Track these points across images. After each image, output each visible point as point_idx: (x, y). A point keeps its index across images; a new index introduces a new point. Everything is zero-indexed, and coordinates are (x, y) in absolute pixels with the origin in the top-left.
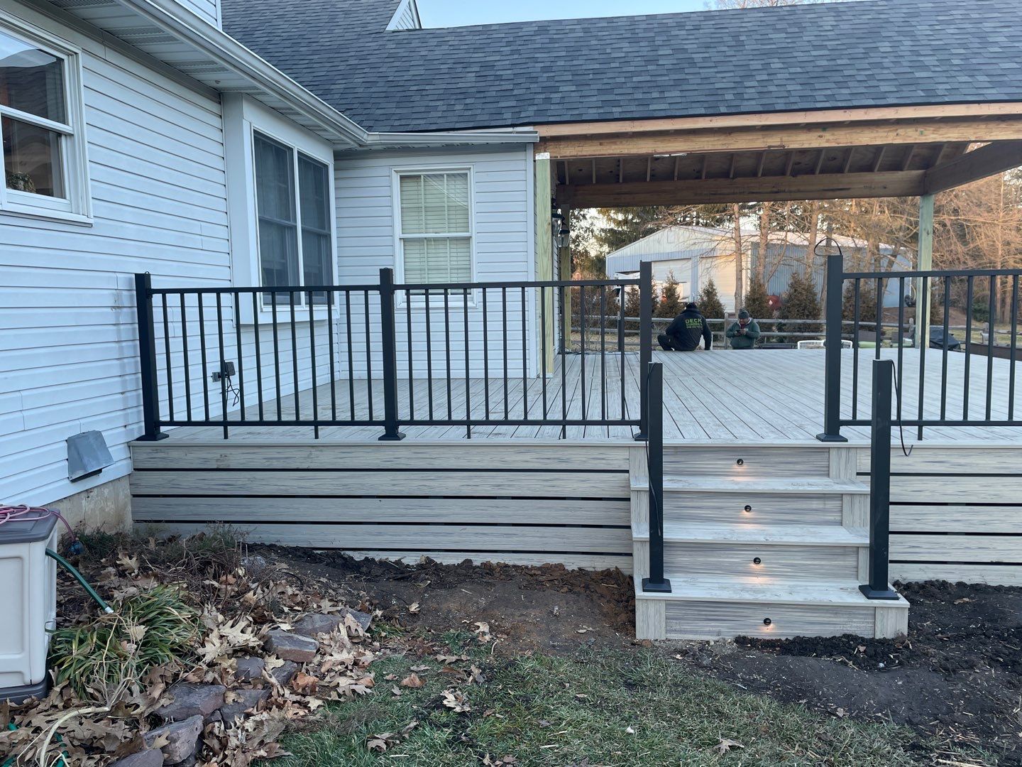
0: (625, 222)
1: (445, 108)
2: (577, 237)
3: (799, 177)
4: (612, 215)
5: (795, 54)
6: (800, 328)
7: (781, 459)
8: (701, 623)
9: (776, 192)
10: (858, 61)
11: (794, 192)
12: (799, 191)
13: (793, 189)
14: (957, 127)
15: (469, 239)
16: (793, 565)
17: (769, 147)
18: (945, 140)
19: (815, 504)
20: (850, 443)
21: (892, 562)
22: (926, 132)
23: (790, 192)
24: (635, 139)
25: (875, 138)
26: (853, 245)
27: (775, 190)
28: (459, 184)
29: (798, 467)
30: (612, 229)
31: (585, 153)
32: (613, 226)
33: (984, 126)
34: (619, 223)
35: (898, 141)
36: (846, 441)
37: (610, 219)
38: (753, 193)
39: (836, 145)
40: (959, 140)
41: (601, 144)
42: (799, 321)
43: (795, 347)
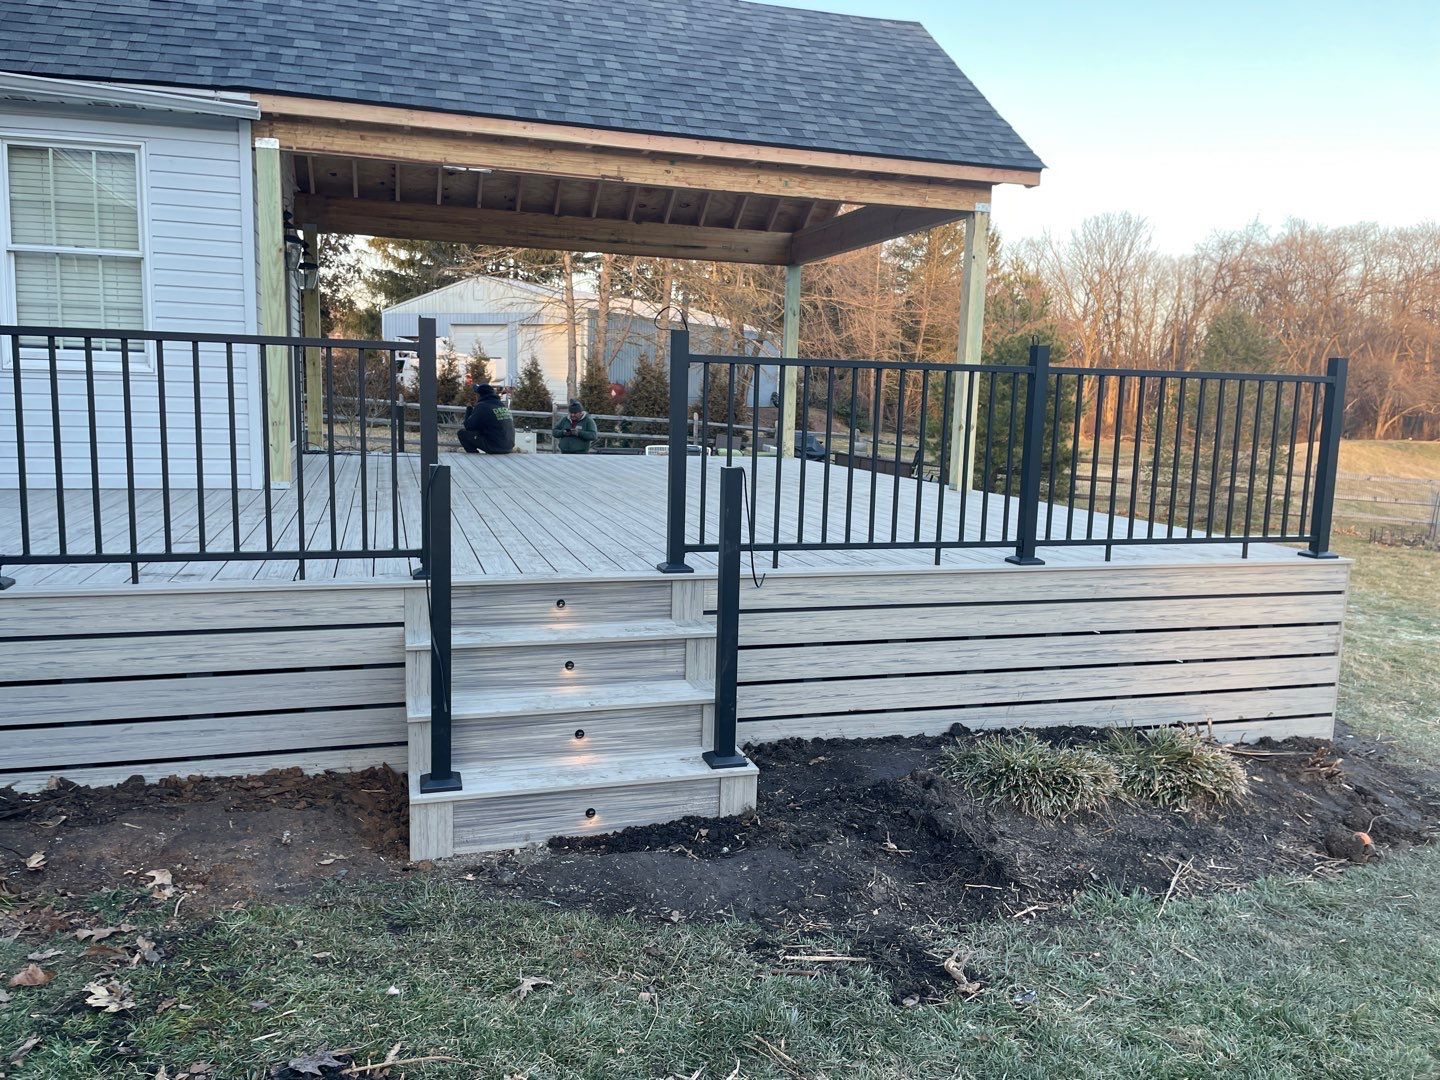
0: (411, 263)
1: (93, 43)
2: (335, 278)
3: (645, 225)
4: (390, 250)
5: (637, 54)
6: (648, 429)
7: (615, 598)
8: (503, 827)
9: (616, 242)
10: (715, 78)
11: (638, 244)
12: (644, 243)
13: (636, 240)
14: (826, 181)
15: (138, 261)
16: (624, 736)
17: (604, 176)
18: (812, 196)
19: (654, 654)
20: (697, 574)
21: (741, 720)
22: (791, 184)
23: (634, 243)
24: (415, 139)
25: (733, 182)
26: (713, 324)
27: (613, 238)
28: (119, 170)
29: (634, 607)
30: (390, 272)
31: (336, 148)
32: (391, 267)
33: (853, 184)
34: (401, 264)
35: (760, 191)
36: (692, 571)
37: (388, 256)
38: (586, 239)
39: (687, 186)
40: (828, 198)
41: (362, 138)
42: (647, 419)
43: (643, 453)
